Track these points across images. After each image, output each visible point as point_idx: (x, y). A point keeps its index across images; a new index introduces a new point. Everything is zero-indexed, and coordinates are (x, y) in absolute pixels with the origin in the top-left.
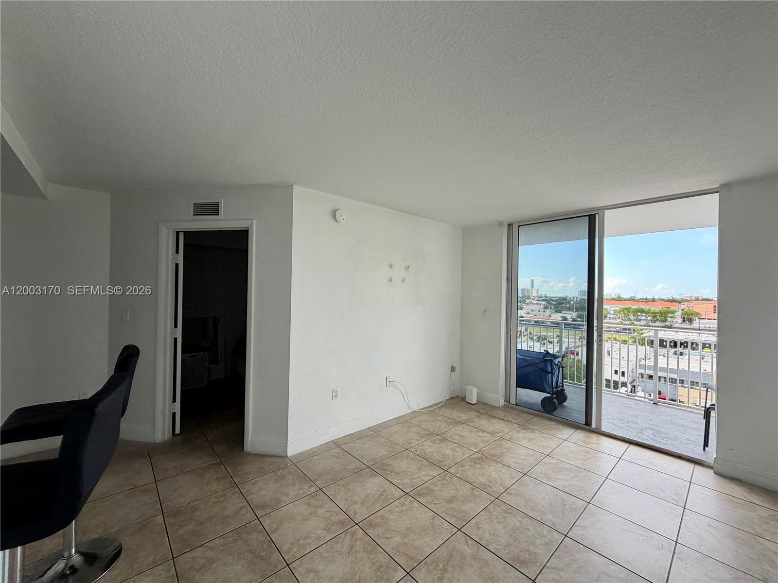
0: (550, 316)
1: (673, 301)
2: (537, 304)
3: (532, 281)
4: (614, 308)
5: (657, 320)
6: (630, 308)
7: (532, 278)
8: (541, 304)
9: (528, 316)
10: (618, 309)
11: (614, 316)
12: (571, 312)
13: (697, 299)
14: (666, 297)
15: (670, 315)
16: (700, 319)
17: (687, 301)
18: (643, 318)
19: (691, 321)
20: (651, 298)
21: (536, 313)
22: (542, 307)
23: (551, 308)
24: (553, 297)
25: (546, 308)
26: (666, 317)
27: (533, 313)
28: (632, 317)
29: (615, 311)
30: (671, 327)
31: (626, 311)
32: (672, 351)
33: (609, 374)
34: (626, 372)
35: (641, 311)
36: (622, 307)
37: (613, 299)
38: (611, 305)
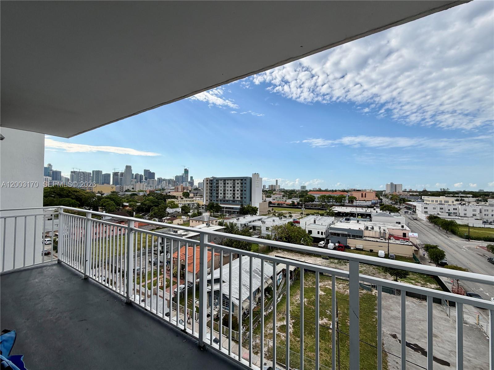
0: (286, 201)
1: (344, 191)
2: (279, 194)
3: (277, 181)
4: (318, 196)
5: (337, 202)
6: (325, 195)
7: (277, 179)
8: (281, 194)
9: (274, 201)
10: (319, 196)
11: (318, 200)
12: (297, 199)
13: (354, 190)
14: (341, 189)
15: (343, 199)
16: (356, 200)
17: (350, 191)
18: (331, 201)
19: (352, 202)
20: (335, 190)
21: (278, 199)
22: (282, 196)
23: (286, 196)
24: (287, 190)
25: (284, 196)
27: (276, 199)
29: (318, 197)
30: (343, 206)
31: (323, 197)
32: (345, 218)
33: (315, 234)
34: (323, 232)
35: (330, 197)
36: (322, 195)
37: (317, 191)
38: (316, 194)
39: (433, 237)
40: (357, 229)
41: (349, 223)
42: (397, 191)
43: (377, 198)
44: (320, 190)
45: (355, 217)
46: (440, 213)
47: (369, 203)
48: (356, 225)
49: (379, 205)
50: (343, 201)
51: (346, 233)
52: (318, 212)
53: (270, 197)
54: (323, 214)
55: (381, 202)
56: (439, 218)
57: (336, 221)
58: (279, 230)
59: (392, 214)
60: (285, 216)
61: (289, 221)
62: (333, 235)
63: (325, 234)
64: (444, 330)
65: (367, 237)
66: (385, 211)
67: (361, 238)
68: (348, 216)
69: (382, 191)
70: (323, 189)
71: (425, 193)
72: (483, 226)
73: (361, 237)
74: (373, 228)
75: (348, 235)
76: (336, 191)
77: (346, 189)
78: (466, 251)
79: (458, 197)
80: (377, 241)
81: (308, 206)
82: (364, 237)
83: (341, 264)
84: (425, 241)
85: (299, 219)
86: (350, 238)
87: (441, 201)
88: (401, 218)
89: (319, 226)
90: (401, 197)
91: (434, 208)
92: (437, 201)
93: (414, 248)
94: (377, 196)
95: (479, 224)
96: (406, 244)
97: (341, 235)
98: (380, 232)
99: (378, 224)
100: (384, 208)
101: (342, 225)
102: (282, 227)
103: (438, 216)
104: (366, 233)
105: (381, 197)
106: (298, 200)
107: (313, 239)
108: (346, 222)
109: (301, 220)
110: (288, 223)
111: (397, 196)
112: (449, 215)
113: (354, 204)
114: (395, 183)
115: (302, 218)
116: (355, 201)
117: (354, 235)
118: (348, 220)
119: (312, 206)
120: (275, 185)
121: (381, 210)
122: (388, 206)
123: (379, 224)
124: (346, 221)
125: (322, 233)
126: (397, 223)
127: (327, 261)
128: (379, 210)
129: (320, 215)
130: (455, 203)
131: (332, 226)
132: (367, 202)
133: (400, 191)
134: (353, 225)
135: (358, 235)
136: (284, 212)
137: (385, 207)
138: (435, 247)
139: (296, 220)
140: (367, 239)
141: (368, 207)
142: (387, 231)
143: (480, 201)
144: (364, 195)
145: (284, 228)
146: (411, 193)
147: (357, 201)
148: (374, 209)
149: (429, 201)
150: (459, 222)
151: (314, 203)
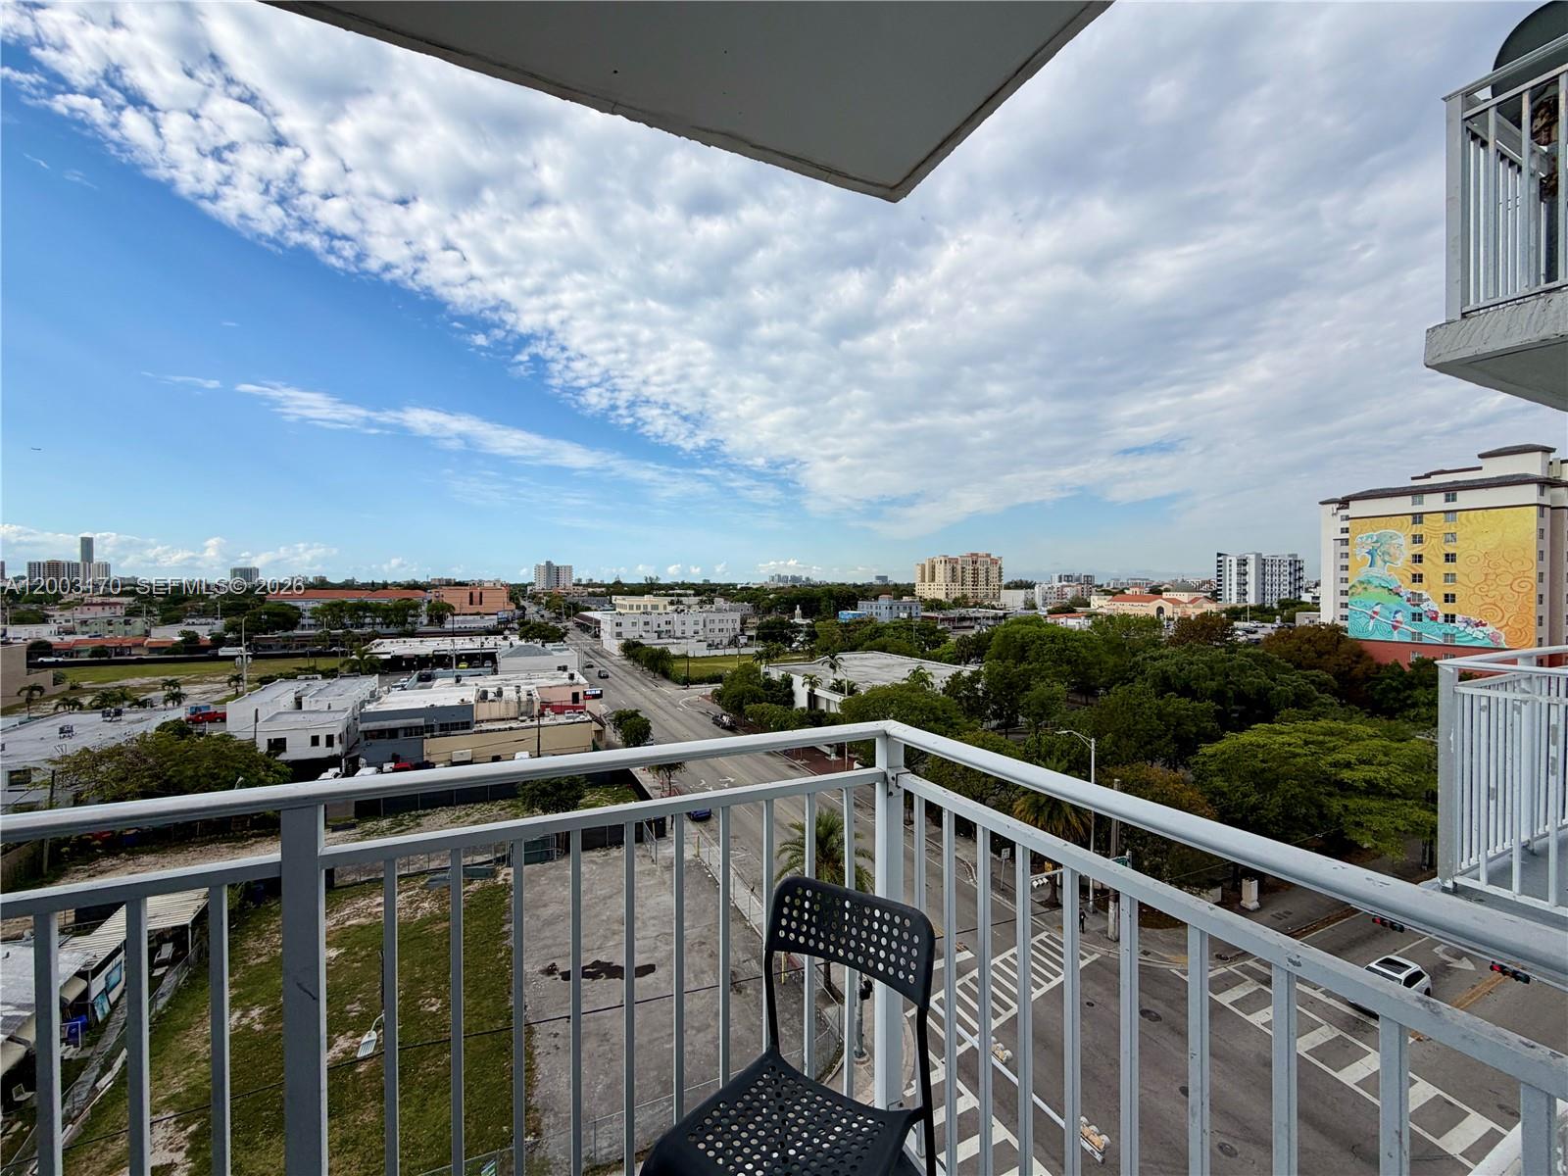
0: (147, 634)
1: (414, 586)
2: (103, 604)
4: (311, 605)
5: (391, 622)
6: (344, 602)
7: (87, 535)
8: (115, 604)
9: (68, 638)
10: (319, 606)
11: (312, 622)
12: (210, 620)
13: (449, 583)
14: (402, 579)
15: (412, 612)
16: (453, 615)
17: (435, 587)
18: (368, 620)
19: (441, 620)
20: (381, 582)
21: (96, 628)
22: (120, 611)
23: (148, 612)
25: (133, 612)
26: (405, 616)
27: (85, 629)
28: (347, 621)
29: (314, 611)
30: (412, 634)
31: (336, 610)
32: (415, 676)
33: (298, 749)
34: (336, 735)
35: (366, 607)
36: (328, 601)
37: (310, 587)
38: (307, 599)
39: (631, 692)
40: (455, 702)
41: (431, 687)
42: (562, 585)
43: (513, 606)
44: (322, 585)
45: (447, 666)
46: (644, 634)
47: (490, 622)
48: (452, 691)
49: (516, 626)
50: (410, 619)
51: (421, 721)
52: (312, 664)
53: (44, 620)
54: (336, 670)
55: (523, 616)
56: (642, 645)
57: (385, 688)
58: (103, 768)
59: (549, 646)
60: (141, 699)
61: (167, 720)
62: (373, 737)
63: (341, 742)
64: (646, 898)
65: (482, 721)
66: (532, 639)
67: (468, 728)
68: (425, 668)
69: (526, 586)
70: (335, 579)
71: (619, 588)
72: (706, 653)
73: (467, 725)
74: (499, 694)
75: (427, 726)
76: (385, 586)
77: (421, 579)
78: (685, 712)
79: (672, 595)
80: (511, 729)
81: (270, 647)
82: (477, 722)
83: (403, 828)
84: (618, 706)
85: (223, 702)
86: (433, 737)
87: (645, 607)
88: (568, 654)
89: (314, 716)
90: (569, 599)
91: (634, 624)
92: (638, 607)
93: (595, 726)
94: (511, 599)
95: (702, 651)
96: (578, 720)
97: (401, 733)
98: (519, 701)
99: (514, 679)
100: (530, 631)
101: (405, 698)
102: (120, 754)
103: (641, 641)
104: (482, 711)
105: (523, 603)
106: (219, 625)
107: (289, 770)
108: (421, 688)
109: (232, 710)
110: (163, 727)
111: (560, 597)
112: (659, 637)
113: (448, 626)
114: (556, 564)
115: (238, 695)
116: (450, 618)
117: (447, 725)
118: (429, 678)
119: (284, 647)
120: (78, 560)
121: (521, 638)
122: (539, 625)
123: (517, 678)
124: (420, 684)
125: (330, 741)
126: (559, 668)
127: (353, 831)
128: (518, 637)
129: (319, 676)
130: (670, 608)
131: (370, 708)
132: (487, 617)
133: (566, 583)
134: (444, 693)
135: (455, 721)
136: (134, 682)
137: (532, 628)
138: (635, 714)
139: (208, 707)
140: (485, 726)
141: (490, 632)
142: (536, 694)
143: (705, 602)
144: (476, 599)
145: (136, 753)
146: (590, 590)
147: (456, 618)
148: (505, 638)
149: (623, 606)
150: (674, 651)
151: (298, 632)
